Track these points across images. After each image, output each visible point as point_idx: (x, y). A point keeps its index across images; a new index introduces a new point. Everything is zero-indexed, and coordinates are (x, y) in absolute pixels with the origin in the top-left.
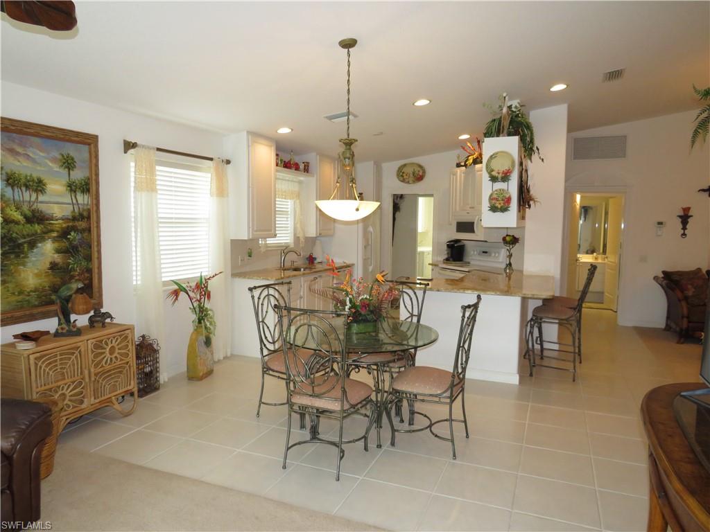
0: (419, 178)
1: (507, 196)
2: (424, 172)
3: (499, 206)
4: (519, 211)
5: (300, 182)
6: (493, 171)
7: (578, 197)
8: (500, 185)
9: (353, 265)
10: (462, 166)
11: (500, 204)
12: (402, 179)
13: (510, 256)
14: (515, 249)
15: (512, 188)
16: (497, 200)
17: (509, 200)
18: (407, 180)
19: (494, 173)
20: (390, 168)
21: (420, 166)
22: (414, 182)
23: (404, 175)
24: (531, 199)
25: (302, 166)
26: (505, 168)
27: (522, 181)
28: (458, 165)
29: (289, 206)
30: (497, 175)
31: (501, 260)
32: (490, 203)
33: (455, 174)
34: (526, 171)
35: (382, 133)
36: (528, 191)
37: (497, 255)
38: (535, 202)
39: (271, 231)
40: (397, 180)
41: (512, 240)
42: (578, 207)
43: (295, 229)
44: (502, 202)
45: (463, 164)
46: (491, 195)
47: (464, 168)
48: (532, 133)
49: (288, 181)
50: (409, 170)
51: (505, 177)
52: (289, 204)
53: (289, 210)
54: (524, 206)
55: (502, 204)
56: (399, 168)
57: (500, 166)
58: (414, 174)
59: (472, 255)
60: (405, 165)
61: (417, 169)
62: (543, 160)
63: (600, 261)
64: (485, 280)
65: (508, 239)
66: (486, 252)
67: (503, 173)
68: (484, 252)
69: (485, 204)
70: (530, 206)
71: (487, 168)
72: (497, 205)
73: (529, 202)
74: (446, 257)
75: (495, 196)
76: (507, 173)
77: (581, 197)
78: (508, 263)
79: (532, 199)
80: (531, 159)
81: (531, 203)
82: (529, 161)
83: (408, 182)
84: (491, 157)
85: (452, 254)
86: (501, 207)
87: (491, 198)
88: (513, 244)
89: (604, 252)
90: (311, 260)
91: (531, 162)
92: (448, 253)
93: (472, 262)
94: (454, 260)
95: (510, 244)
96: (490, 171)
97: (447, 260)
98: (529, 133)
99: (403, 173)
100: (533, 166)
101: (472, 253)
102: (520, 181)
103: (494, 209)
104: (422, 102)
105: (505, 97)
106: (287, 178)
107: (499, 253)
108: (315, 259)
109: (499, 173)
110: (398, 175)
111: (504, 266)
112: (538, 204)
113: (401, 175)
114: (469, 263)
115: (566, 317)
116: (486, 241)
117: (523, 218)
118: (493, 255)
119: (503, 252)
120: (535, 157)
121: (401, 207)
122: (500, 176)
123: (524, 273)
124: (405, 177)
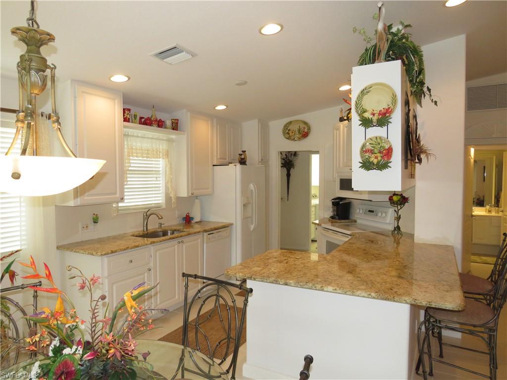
0: (305, 135)
1: (387, 147)
2: (309, 129)
3: (375, 161)
4: (406, 167)
5: (170, 141)
6: (365, 111)
7: (472, 150)
8: (375, 132)
9: (232, 224)
10: (345, 120)
11: (376, 158)
12: (287, 136)
13: (398, 218)
14: (404, 211)
15: (394, 134)
16: (372, 152)
17: (389, 152)
18: (292, 138)
19: (367, 115)
20: (276, 127)
21: (305, 123)
22: (299, 139)
23: (290, 132)
24: (422, 151)
25: (169, 123)
26: (382, 106)
27: (408, 126)
28: (342, 120)
29: (161, 166)
30: (370, 117)
31: (388, 221)
32: (362, 157)
33: (338, 129)
34: (415, 117)
35: (245, 83)
36: (418, 141)
37: (384, 215)
38: (427, 156)
39: (115, 194)
40: (283, 137)
41: (400, 200)
42: (472, 161)
43: (167, 188)
44: (379, 155)
45: (345, 118)
46: (364, 146)
47: (347, 121)
48: (421, 61)
49: (152, 138)
50: (294, 127)
51: (383, 119)
52: (161, 163)
53: (161, 169)
54: (413, 160)
55: (379, 158)
56: (285, 126)
57: (374, 105)
58: (299, 130)
59: (358, 214)
60: (290, 123)
61: (302, 126)
62: (436, 103)
63: (493, 214)
64: (372, 242)
65: (395, 198)
66: (373, 212)
67: (379, 114)
68: (370, 211)
69: (356, 159)
70: (420, 161)
71: (357, 107)
72: (371, 160)
73: (419, 156)
74: (331, 214)
75: (369, 147)
76: (385, 114)
77: (475, 150)
78: (396, 225)
79: (425, 152)
80: (420, 103)
81: (423, 156)
82: (418, 106)
83: (294, 140)
84: (364, 92)
85: (337, 211)
86: (378, 162)
87: (364, 150)
88: (401, 204)
89: (497, 203)
90: (188, 220)
91: (421, 106)
92: (334, 211)
93: (359, 221)
94: (340, 219)
95: (397, 204)
96: (361, 112)
97: (332, 217)
98: (417, 60)
99: (289, 130)
100: (424, 112)
101: (358, 211)
102: (405, 126)
103: (367, 165)
104: (271, 29)
105: (380, 8)
106: (150, 136)
107: (386, 213)
108: (192, 218)
109: (374, 115)
110: (284, 133)
111: (391, 228)
112: (432, 158)
113: (287, 132)
114: (355, 221)
115: (482, 322)
116: (371, 201)
117: (412, 176)
118: (380, 214)
119: (391, 212)
120: (426, 100)
121: (295, 164)
122: (375, 119)
123: (416, 240)
124: (291, 134)
